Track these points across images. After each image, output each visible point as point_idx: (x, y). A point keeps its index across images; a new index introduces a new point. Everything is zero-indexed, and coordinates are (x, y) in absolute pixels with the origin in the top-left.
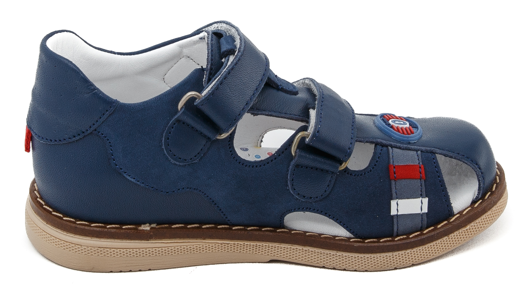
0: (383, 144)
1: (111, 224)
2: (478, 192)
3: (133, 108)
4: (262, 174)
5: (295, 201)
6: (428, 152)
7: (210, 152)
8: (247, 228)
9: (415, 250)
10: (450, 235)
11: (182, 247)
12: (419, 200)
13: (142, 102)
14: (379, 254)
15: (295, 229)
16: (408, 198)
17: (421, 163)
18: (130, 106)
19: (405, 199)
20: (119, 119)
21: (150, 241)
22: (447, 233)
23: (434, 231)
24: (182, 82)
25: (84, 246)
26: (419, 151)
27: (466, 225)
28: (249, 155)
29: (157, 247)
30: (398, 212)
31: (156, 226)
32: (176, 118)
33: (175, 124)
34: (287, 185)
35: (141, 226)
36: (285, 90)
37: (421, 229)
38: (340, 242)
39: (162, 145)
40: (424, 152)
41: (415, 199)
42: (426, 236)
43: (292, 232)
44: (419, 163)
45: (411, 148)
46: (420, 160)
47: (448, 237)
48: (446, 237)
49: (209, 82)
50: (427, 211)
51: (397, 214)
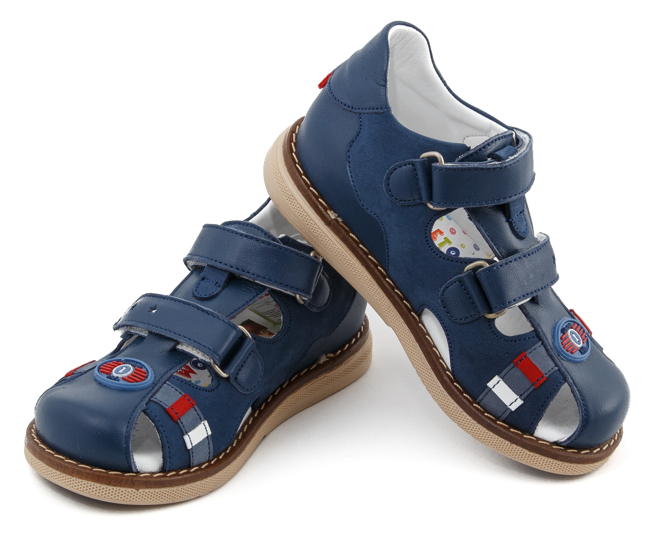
0: (539, 335)
1: (315, 189)
2: (566, 440)
3: (395, 125)
4: (433, 261)
5: (437, 304)
6: (563, 375)
7: (414, 208)
8: (396, 289)
9: (479, 425)
10: (513, 445)
11: (343, 253)
12: (516, 397)
13: (404, 127)
14: (454, 401)
15: (425, 325)
16: (509, 387)
17: (547, 376)
18: (394, 122)
19: (507, 385)
20: (379, 122)
21: (327, 227)
22: (513, 440)
23: (504, 428)
24: (445, 143)
25: (285, 184)
26: (558, 367)
27: (532, 451)
28: (473, 254)
29: (327, 236)
30: (493, 388)
31: (341, 222)
32: (413, 161)
33: (409, 164)
34: (441, 287)
35: (331, 211)
36: (512, 226)
37: (498, 419)
38: (438, 364)
39: (388, 169)
40: (560, 372)
41: (513, 392)
42: (495, 426)
43: (420, 325)
44: (546, 374)
45: (555, 359)
46: (550, 373)
47: (510, 444)
48: (509, 443)
49: (461, 162)
50: (513, 410)
51: (492, 389)
